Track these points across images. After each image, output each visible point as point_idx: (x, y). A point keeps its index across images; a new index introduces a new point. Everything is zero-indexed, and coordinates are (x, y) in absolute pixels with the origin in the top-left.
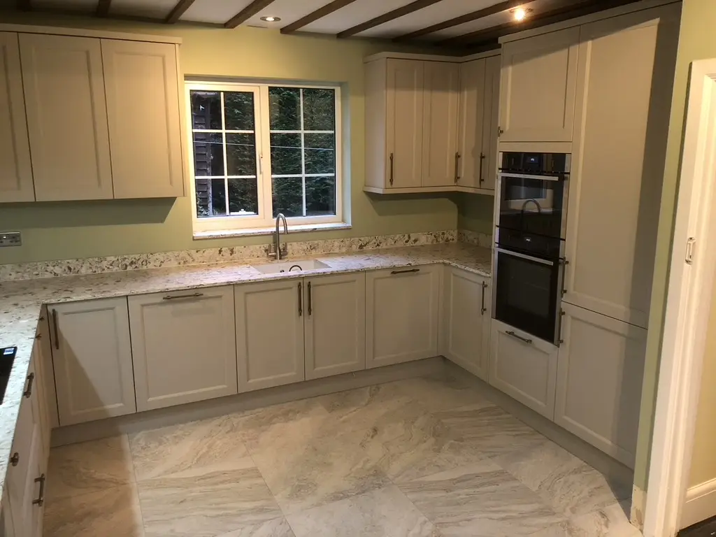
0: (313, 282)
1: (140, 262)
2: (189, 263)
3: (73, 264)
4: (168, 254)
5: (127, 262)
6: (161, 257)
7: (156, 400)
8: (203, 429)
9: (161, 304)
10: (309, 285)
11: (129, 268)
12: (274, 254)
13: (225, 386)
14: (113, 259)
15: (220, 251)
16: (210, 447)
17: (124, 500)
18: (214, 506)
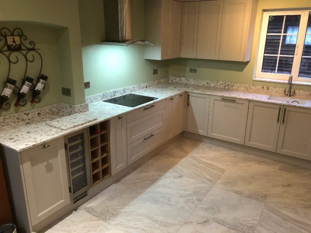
0: (288, 109)
1: (230, 86)
2: (249, 90)
3: (209, 82)
4: (242, 84)
5: (226, 85)
6: (238, 85)
7: (215, 135)
8: (226, 152)
9: (220, 100)
10: (285, 110)
11: (226, 87)
12: (287, 93)
13: (239, 140)
14: (221, 82)
15: (263, 88)
16: (221, 157)
17: (182, 157)
18: (200, 172)
